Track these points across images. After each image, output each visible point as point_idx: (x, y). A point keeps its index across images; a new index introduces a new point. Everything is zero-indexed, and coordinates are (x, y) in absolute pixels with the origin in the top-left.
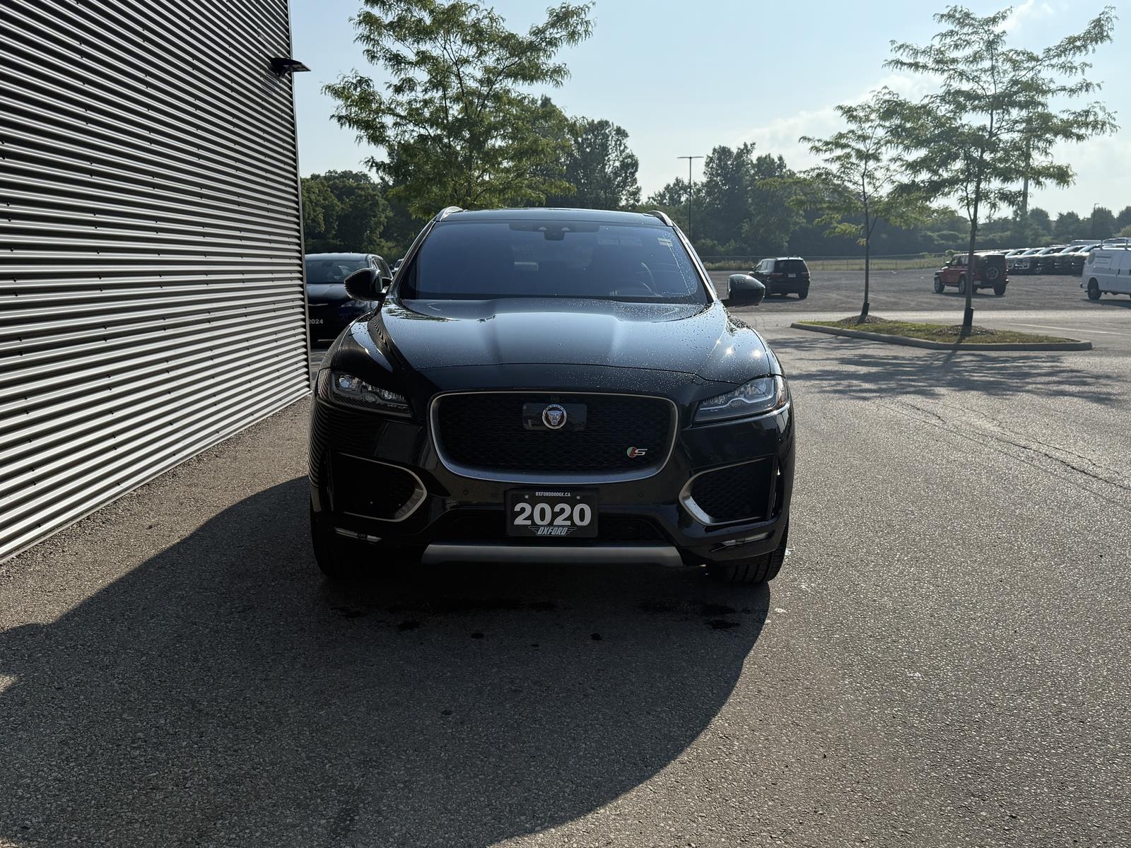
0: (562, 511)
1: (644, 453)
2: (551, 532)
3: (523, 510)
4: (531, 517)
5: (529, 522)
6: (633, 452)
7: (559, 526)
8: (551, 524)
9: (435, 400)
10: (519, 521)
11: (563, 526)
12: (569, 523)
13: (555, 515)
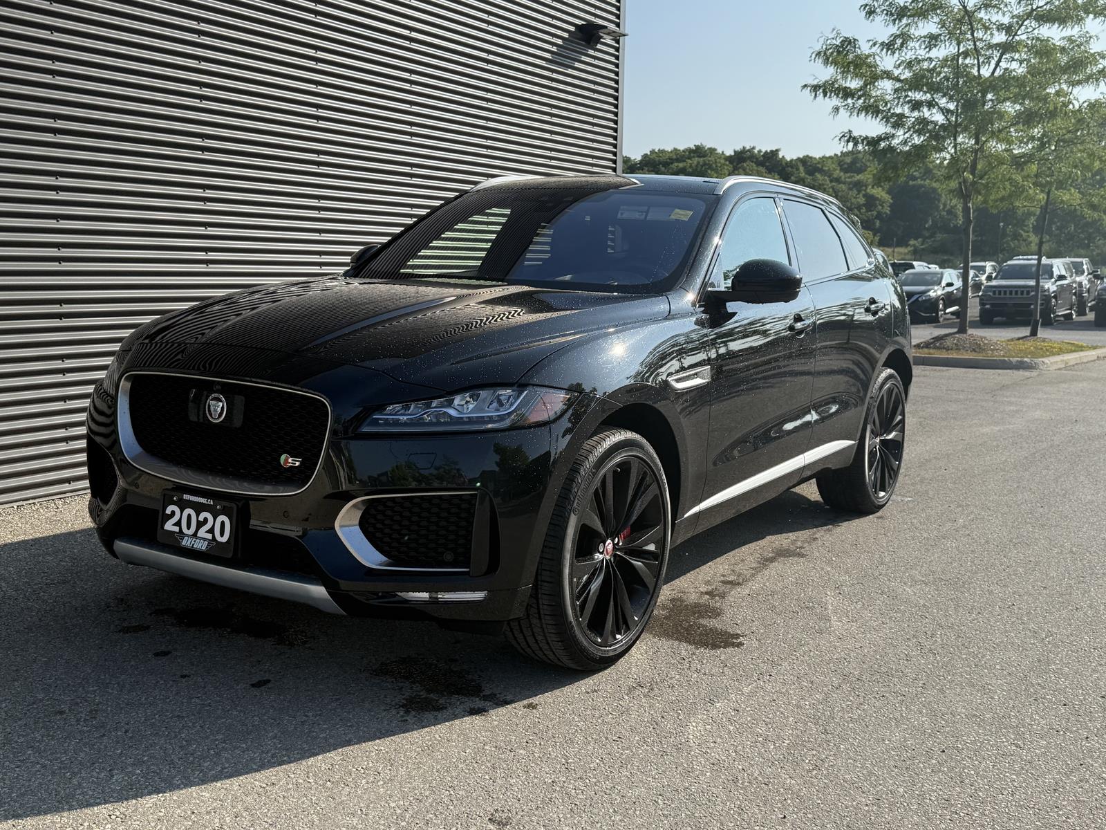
0: (206, 520)
1: (297, 464)
2: (193, 545)
3: (173, 513)
4: (178, 524)
5: (176, 529)
6: (286, 460)
7: (201, 538)
8: (195, 535)
9: (123, 378)
10: (169, 526)
11: (205, 539)
12: (210, 536)
13: (200, 525)
